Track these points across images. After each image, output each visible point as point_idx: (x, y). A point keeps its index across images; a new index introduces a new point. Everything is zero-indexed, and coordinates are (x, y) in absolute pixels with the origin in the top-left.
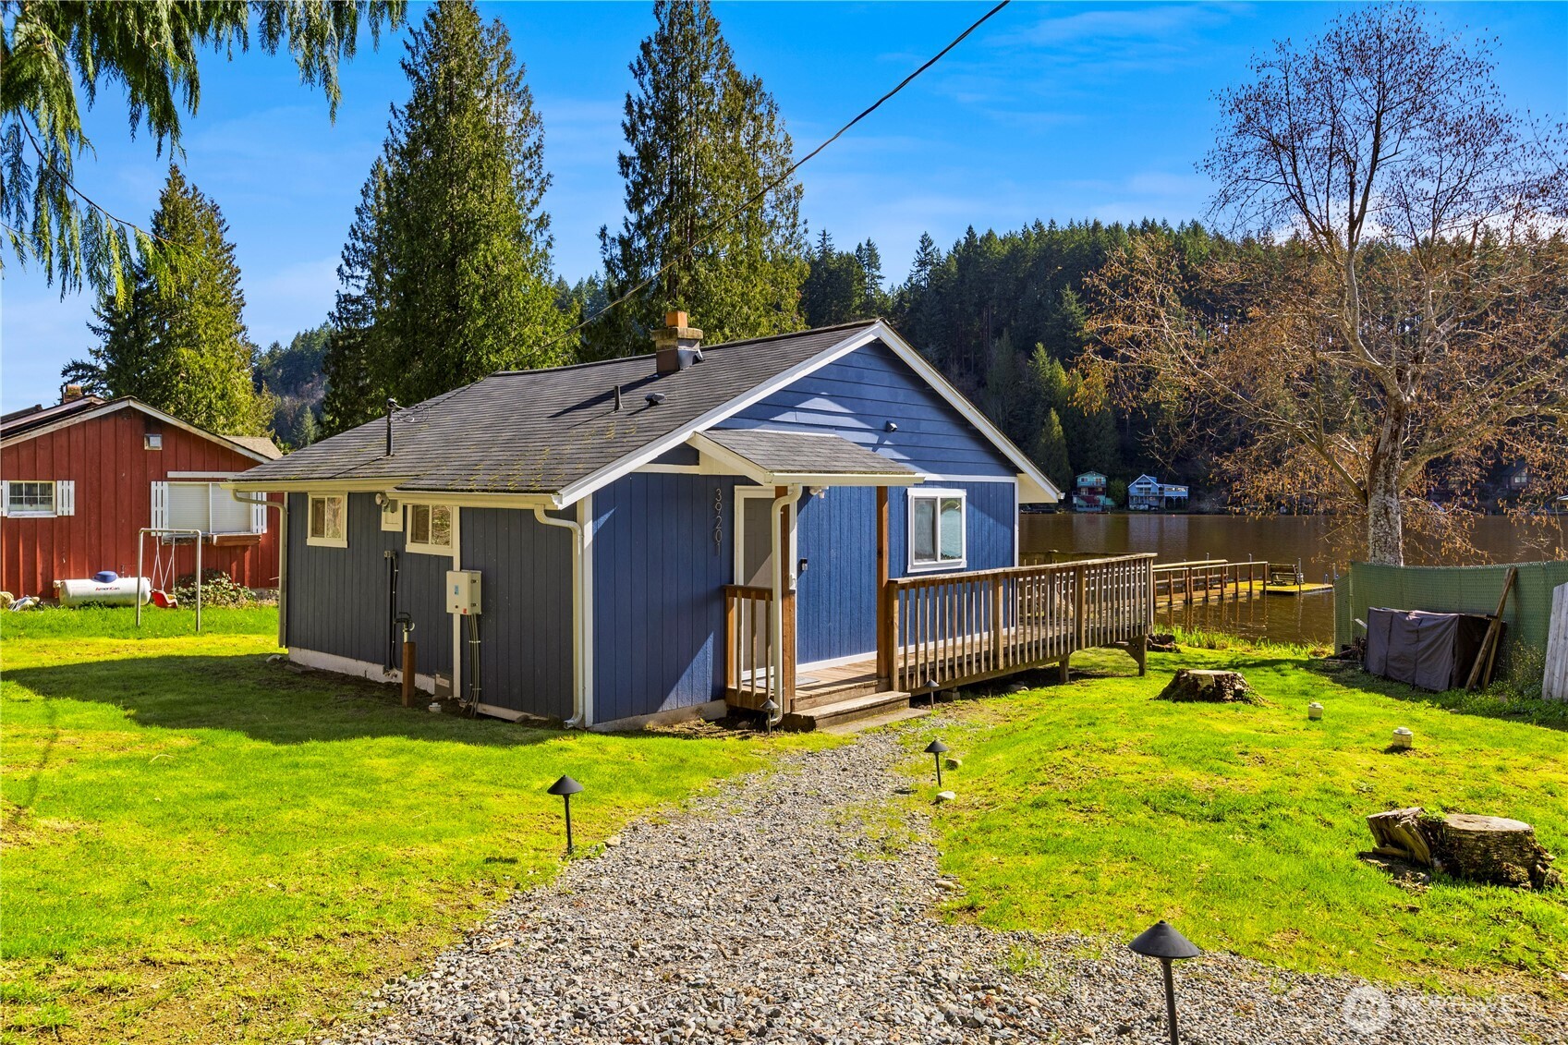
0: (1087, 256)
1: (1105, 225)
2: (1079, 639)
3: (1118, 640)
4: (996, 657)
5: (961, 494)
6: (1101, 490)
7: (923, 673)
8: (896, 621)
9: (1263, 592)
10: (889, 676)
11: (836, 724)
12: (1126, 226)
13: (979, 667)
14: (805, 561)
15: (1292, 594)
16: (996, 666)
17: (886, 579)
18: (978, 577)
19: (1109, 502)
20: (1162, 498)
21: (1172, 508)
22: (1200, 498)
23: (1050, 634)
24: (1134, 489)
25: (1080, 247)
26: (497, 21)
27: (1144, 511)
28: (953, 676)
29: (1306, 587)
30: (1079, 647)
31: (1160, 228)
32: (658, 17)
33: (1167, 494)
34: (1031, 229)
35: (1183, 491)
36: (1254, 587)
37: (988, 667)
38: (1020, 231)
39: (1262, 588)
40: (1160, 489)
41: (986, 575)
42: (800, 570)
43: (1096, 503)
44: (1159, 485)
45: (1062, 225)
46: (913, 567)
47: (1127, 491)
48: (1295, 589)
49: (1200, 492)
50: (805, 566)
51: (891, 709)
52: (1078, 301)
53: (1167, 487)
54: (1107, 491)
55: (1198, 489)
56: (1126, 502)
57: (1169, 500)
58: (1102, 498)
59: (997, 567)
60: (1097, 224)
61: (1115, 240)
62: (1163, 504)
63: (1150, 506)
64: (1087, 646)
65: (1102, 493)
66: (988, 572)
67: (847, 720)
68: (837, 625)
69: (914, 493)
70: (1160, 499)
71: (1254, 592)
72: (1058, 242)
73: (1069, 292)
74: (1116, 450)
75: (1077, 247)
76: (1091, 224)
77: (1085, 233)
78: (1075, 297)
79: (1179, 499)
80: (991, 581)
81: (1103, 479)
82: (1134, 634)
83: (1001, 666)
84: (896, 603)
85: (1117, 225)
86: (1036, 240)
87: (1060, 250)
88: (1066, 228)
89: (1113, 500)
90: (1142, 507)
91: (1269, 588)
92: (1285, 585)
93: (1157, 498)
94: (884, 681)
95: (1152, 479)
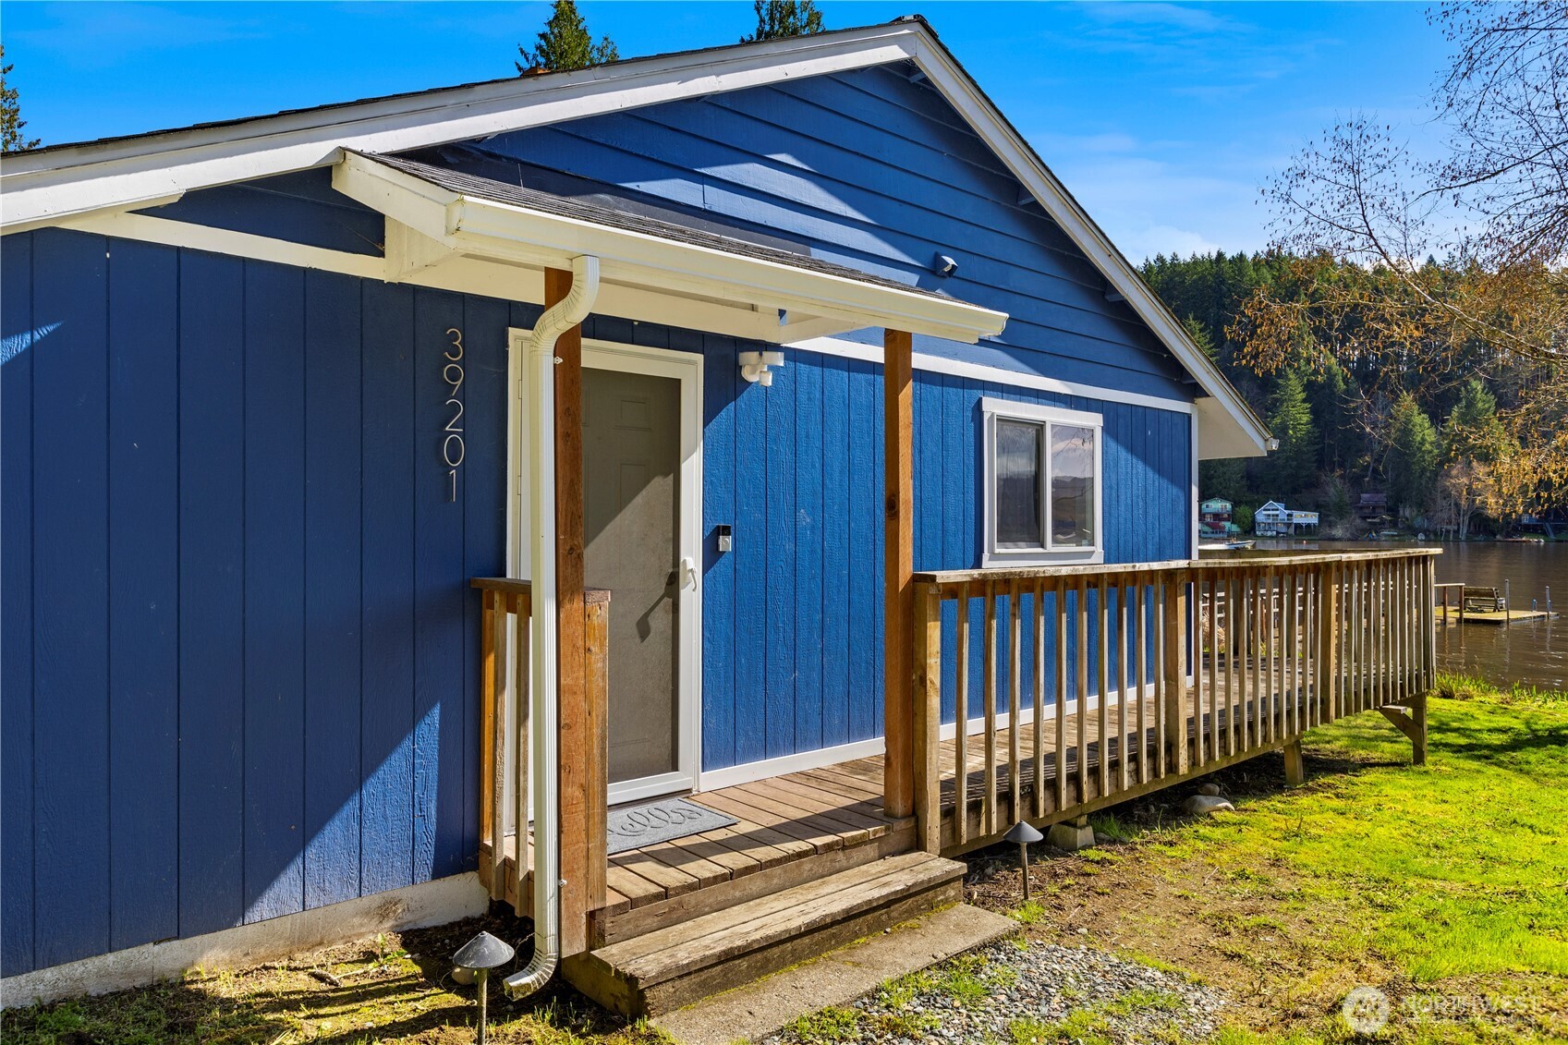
0: (1210, 287)
1: (1228, 256)
2: (1325, 702)
3: (1386, 702)
4: (1171, 747)
5: (1094, 420)
6: (1226, 516)
7: (1006, 798)
8: (934, 675)
9: (1459, 621)
10: (916, 813)
11: (724, 986)
12: (1250, 256)
13: (1137, 772)
14: (726, 531)
15: (1497, 623)
16: (1172, 767)
17: (906, 569)
18: (1134, 575)
19: (1235, 528)
20: (1291, 524)
21: (1302, 534)
22: (1331, 525)
23: (1262, 692)
24: (1261, 515)
25: (1202, 278)
26: (606, 39)
27: (1271, 537)
28: (1079, 798)
29: (1514, 614)
30: (1325, 718)
31: (1285, 258)
32: (759, 12)
33: (1295, 521)
34: (1153, 263)
35: (1312, 518)
36: (1449, 614)
37: (1155, 771)
38: (1142, 265)
39: (1457, 615)
40: (1288, 515)
41: (1152, 572)
42: (711, 553)
43: (1222, 530)
44: (1287, 512)
45: (1185, 257)
46: (994, 557)
47: (1254, 517)
48: (1501, 616)
49: (1332, 518)
50: (726, 543)
51: (910, 913)
52: (1201, 330)
53: (1296, 513)
54: (1232, 518)
55: (1328, 516)
56: (1253, 529)
57: (1298, 526)
58: (1227, 525)
59: (1172, 558)
60: (1220, 255)
61: (1240, 270)
62: (1292, 531)
63: (1278, 533)
64: (1338, 715)
65: (1227, 520)
66: (1156, 566)
67: (765, 969)
68: (815, 675)
69: (994, 407)
70: (1288, 525)
71: (1449, 620)
72: (1180, 274)
73: (1192, 322)
74: (1242, 477)
75: (1200, 278)
76: (1214, 255)
77: (1208, 265)
78: (1198, 327)
79: (1308, 526)
80: (1160, 585)
81: (1229, 506)
82: (1411, 691)
83: (1183, 766)
84: (934, 632)
85: (1241, 255)
86: (1158, 273)
87: (1183, 282)
88: (1189, 260)
89: (1239, 527)
90: (1269, 533)
91: (1466, 615)
92: (1482, 612)
93: (1284, 524)
94: (901, 825)
95: (1280, 506)
